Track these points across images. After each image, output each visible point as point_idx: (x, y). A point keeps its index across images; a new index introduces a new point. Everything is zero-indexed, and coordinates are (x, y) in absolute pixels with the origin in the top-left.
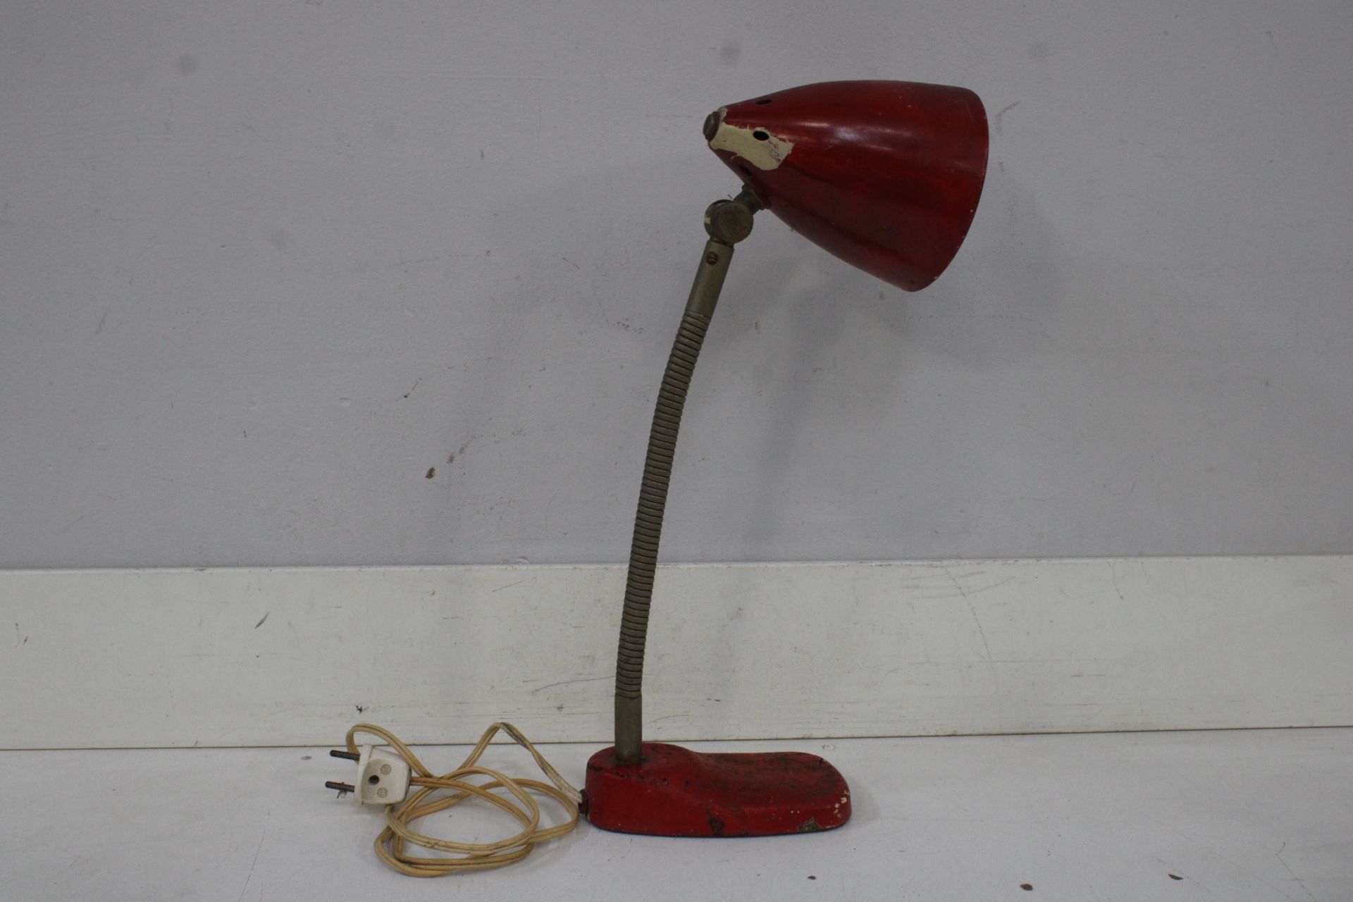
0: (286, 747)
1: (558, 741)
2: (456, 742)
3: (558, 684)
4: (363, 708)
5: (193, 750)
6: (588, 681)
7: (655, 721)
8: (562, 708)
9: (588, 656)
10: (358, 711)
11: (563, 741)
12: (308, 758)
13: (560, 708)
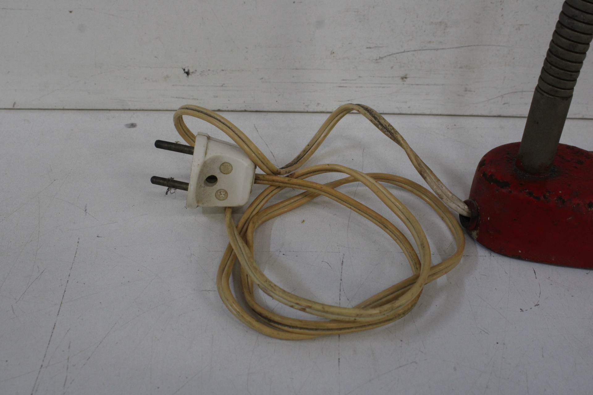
0: (110, 110)
1: (398, 112)
2: (291, 110)
3: (404, 52)
4: (191, 71)
5: (12, 111)
6: (437, 49)
7: (502, 96)
8: (406, 78)
9: (441, 22)
10: (186, 75)
11: (404, 112)
12: (133, 125)
13: (404, 78)
